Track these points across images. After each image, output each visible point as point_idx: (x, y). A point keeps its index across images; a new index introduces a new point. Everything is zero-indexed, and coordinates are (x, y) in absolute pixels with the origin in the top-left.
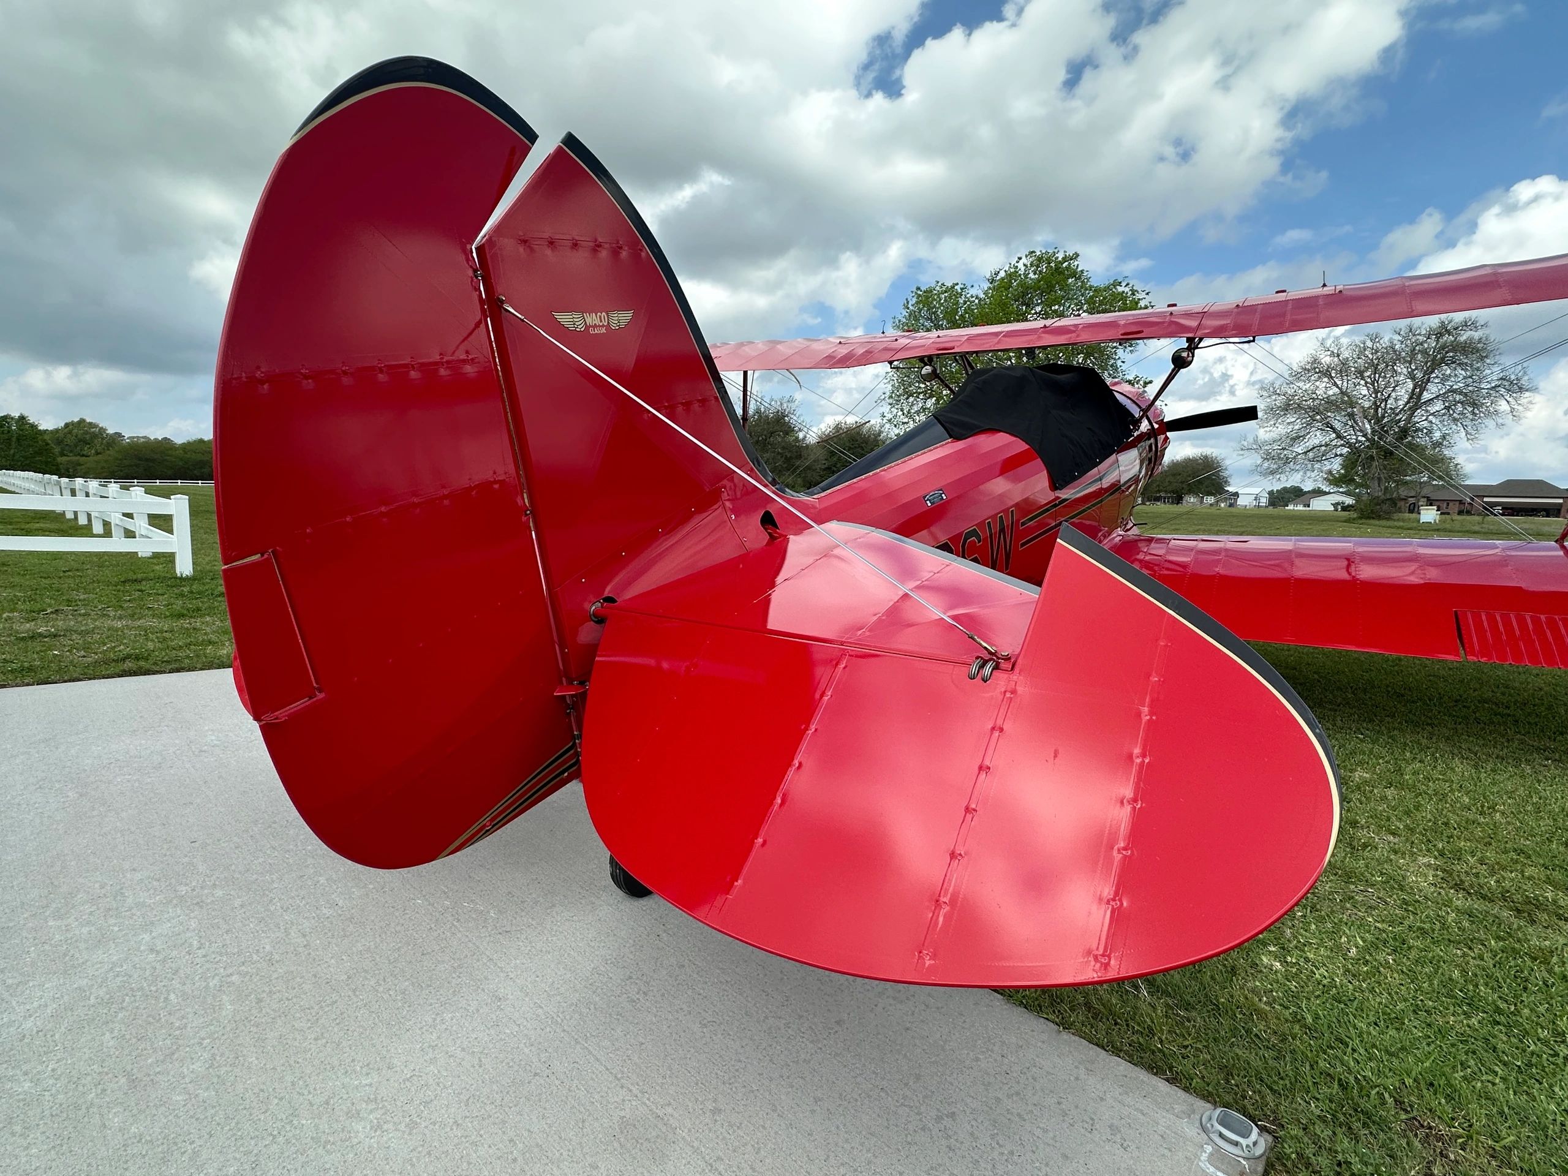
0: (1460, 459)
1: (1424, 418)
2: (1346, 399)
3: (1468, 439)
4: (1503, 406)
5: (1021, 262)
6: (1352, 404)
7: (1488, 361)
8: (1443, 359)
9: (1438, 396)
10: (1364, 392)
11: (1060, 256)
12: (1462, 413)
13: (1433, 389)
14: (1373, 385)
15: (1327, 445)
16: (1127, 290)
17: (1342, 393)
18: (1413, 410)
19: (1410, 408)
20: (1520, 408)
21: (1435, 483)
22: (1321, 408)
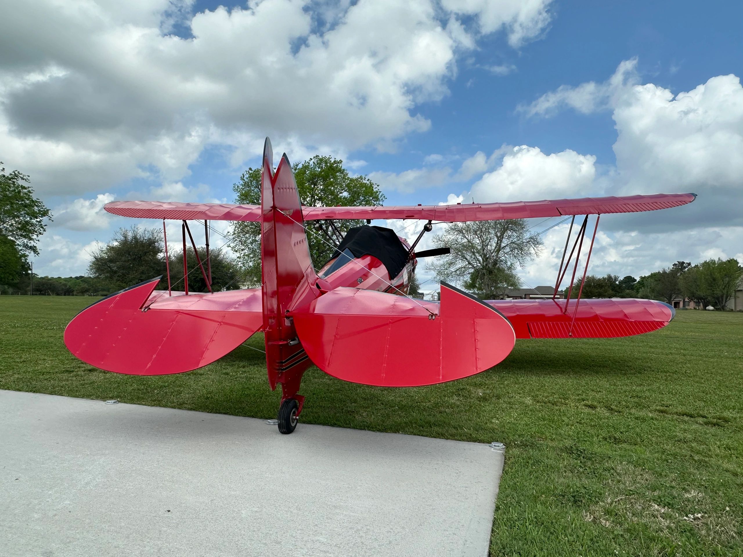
0: (519, 275)
1: (503, 255)
2: (470, 245)
3: (521, 266)
4: (532, 251)
5: (312, 161)
6: (473, 247)
7: (525, 230)
8: (508, 227)
9: (507, 245)
10: (478, 242)
11: (332, 161)
12: (517, 254)
13: (505, 242)
14: (481, 238)
15: (464, 267)
16: (368, 182)
17: (468, 241)
18: (499, 251)
19: (497, 251)
20: (538, 251)
21: (509, 288)
22: (460, 249)
